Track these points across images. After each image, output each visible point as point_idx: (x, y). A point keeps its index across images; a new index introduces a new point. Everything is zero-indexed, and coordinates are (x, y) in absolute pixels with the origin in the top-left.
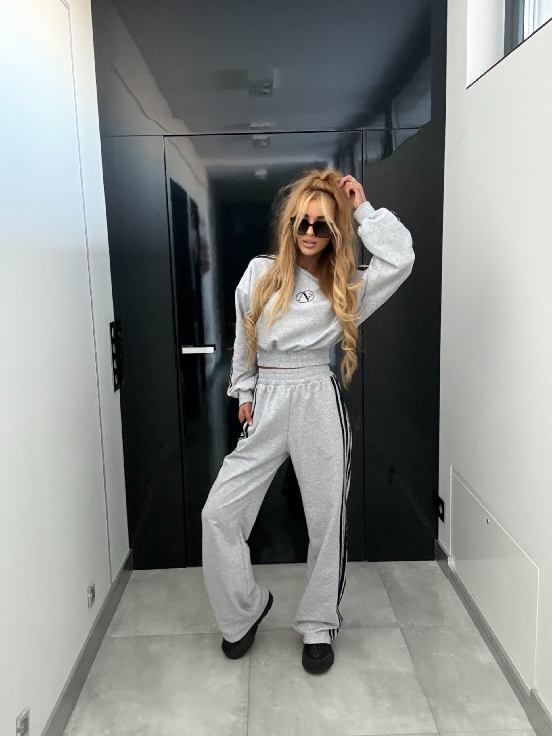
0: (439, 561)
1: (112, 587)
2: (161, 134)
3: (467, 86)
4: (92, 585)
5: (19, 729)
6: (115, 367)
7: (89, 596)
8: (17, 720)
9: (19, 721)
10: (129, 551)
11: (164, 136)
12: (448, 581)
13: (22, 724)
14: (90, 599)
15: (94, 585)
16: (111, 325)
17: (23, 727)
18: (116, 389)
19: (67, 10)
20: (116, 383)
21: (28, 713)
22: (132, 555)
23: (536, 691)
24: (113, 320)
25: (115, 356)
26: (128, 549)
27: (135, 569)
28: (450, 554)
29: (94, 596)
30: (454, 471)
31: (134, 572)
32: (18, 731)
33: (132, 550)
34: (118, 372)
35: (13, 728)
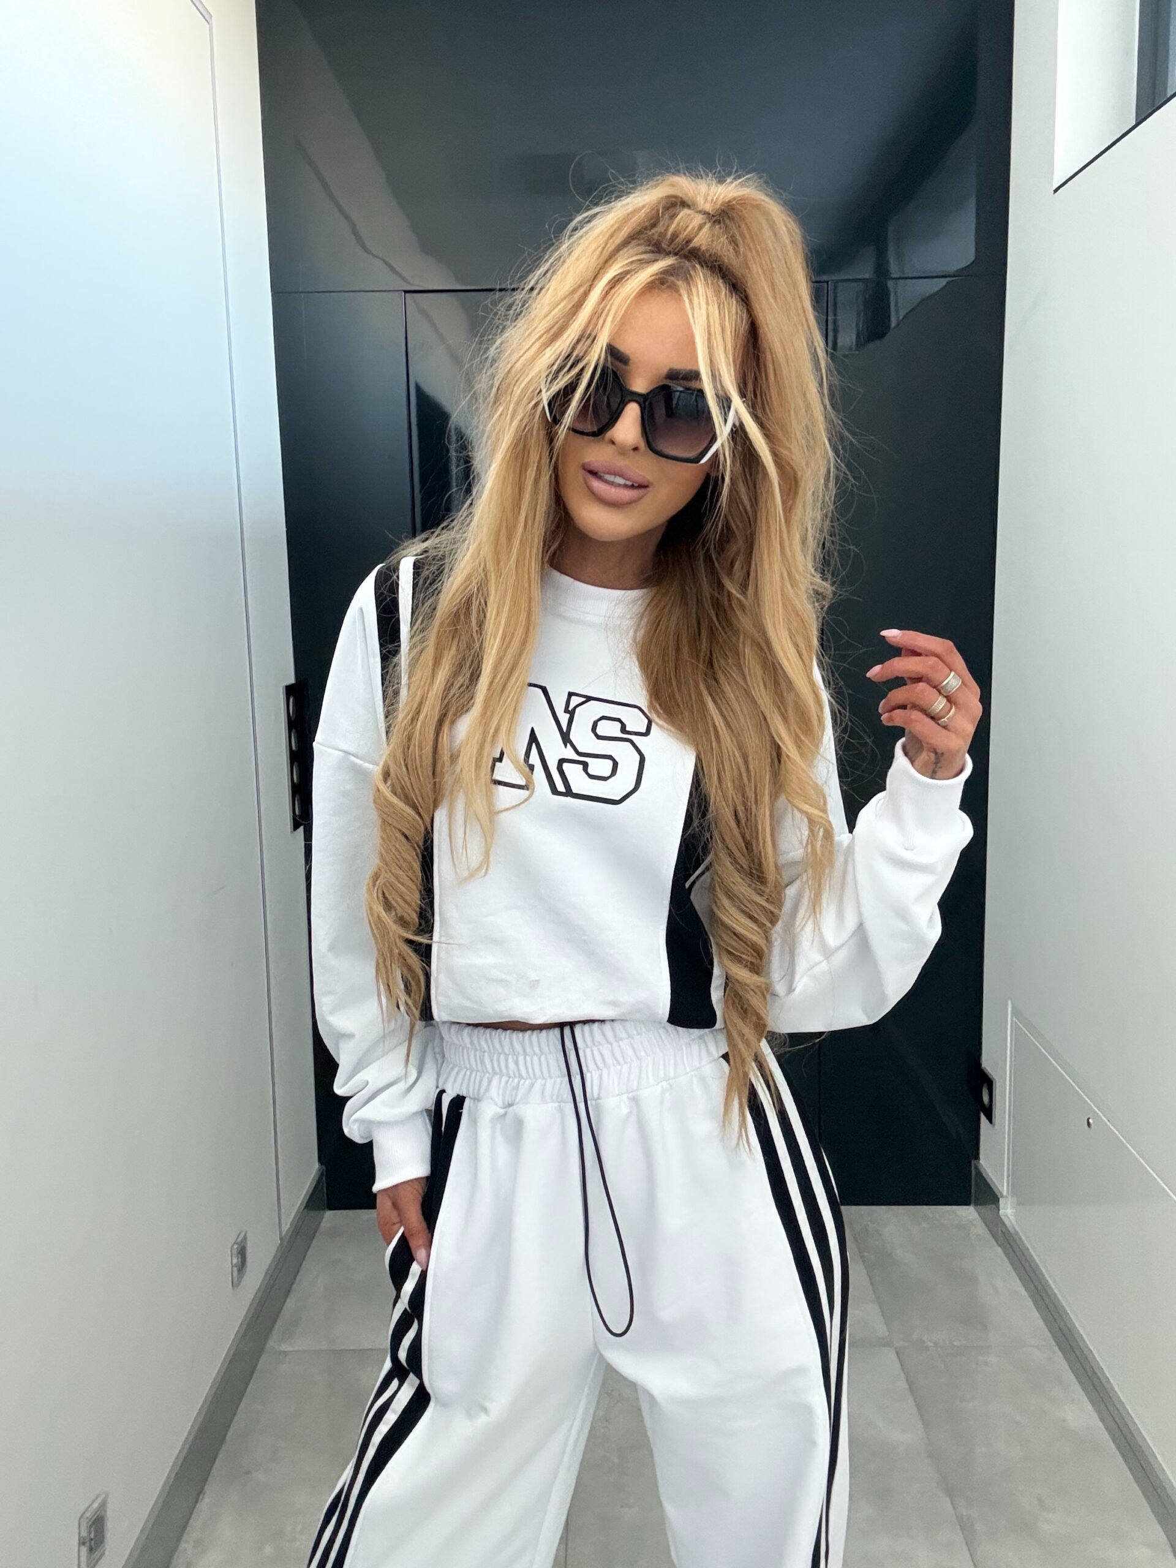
0: (979, 1207)
1: (280, 1244)
2: (399, 289)
3: (1055, 186)
4: (240, 1239)
5: (84, 1538)
6: (296, 780)
7: (235, 1261)
8: (81, 1517)
9: (84, 1523)
10: (319, 1169)
11: (406, 292)
12: (999, 1250)
13: (91, 1526)
14: (235, 1269)
15: (245, 1239)
16: (289, 690)
17: (92, 1536)
18: (295, 826)
19: (208, 26)
20: (297, 812)
21: (103, 1505)
22: (324, 1178)
24: (292, 680)
25: (296, 757)
26: (317, 1165)
27: (331, 1208)
28: (1005, 1193)
29: (243, 1262)
30: (1016, 1013)
31: (329, 1214)
32: (82, 1543)
33: (324, 1167)
34: (300, 790)
35: (71, 1534)
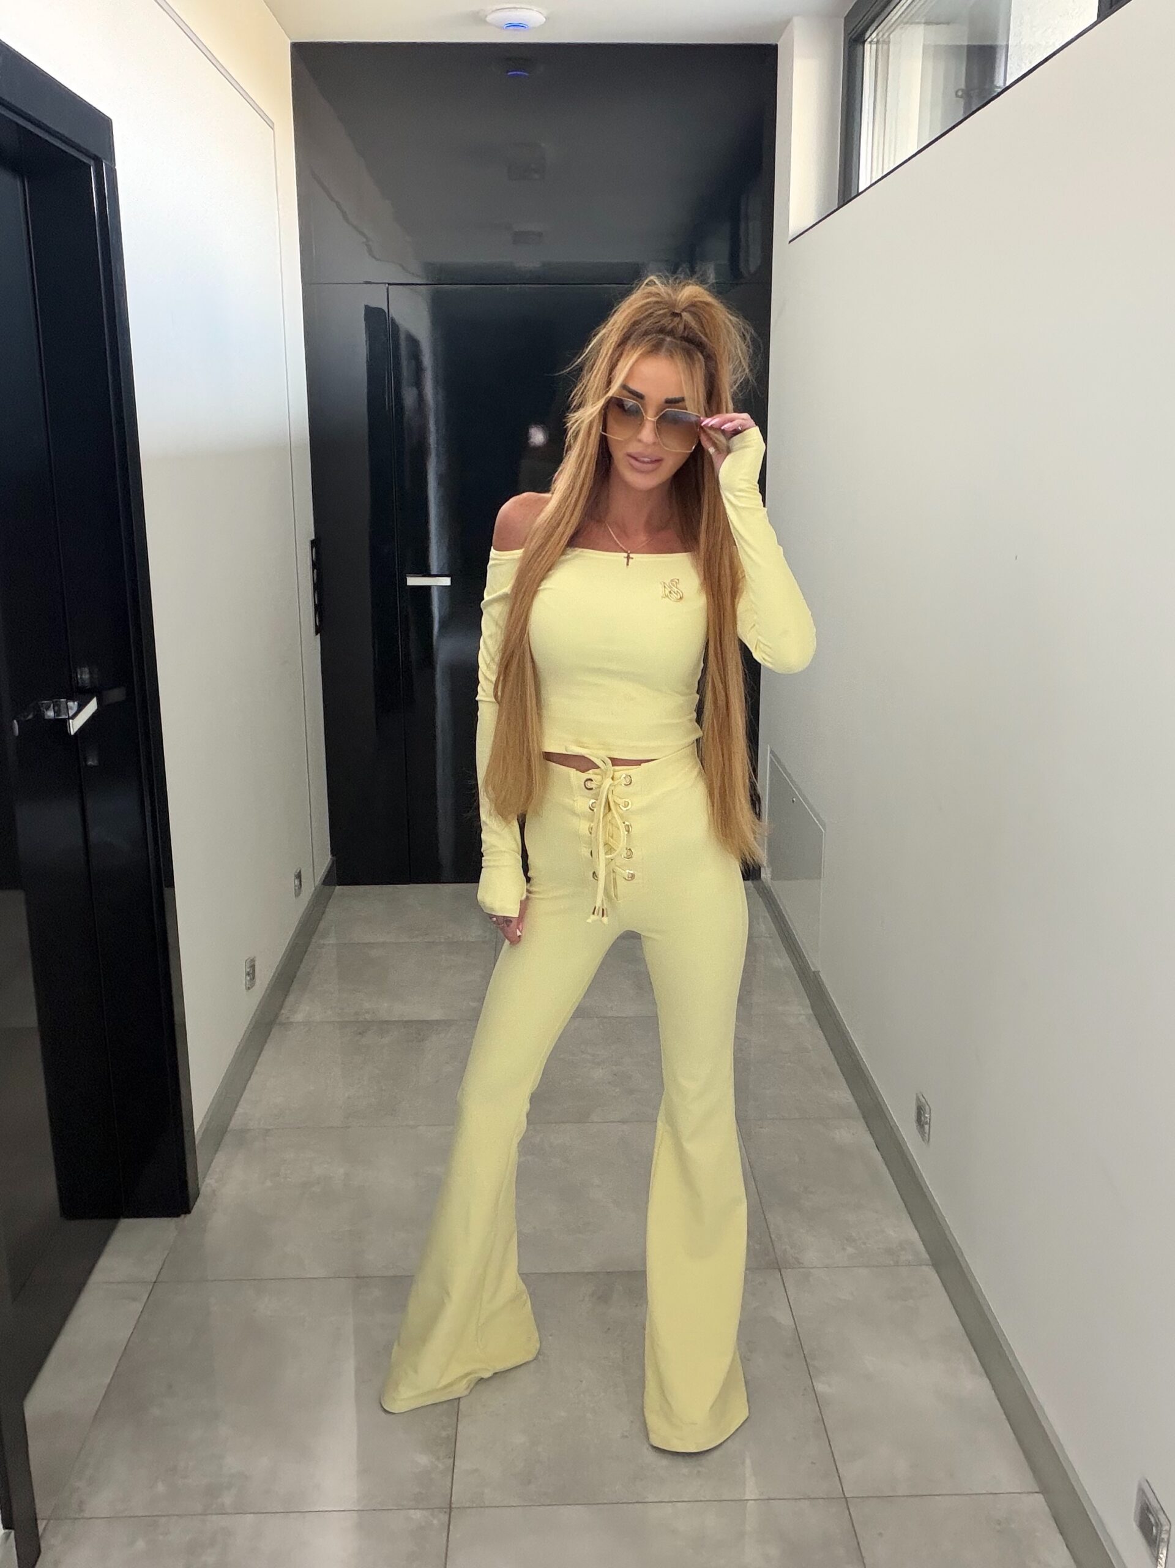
0: (755, 882)
1: (315, 890)
2: (384, 281)
3: (790, 239)
4: (298, 871)
5: (248, 972)
6: (316, 602)
7: (297, 882)
8: (246, 960)
9: (248, 966)
10: (331, 859)
11: (389, 284)
12: (760, 899)
13: (251, 967)
14: (297, 888)
15: (300, 872)
16: (314, 543)
17: (251, 972)
18: (317, 634)
19: (272, 131)
20: (318, 624)
21: (253, 960)
22: (335, 865)
23: (819, 972)
24: (313, 537)
25: (319, 586)
26: (330, 857)
27: (339, 885)
28: (765, 865)
29: (301, 884)
30: (772, 752)
31: (338, 887)
32: (248, 974)
33: (335, 858)
34: (319, 609)
35: (243, 969)
